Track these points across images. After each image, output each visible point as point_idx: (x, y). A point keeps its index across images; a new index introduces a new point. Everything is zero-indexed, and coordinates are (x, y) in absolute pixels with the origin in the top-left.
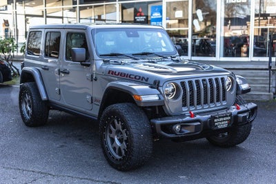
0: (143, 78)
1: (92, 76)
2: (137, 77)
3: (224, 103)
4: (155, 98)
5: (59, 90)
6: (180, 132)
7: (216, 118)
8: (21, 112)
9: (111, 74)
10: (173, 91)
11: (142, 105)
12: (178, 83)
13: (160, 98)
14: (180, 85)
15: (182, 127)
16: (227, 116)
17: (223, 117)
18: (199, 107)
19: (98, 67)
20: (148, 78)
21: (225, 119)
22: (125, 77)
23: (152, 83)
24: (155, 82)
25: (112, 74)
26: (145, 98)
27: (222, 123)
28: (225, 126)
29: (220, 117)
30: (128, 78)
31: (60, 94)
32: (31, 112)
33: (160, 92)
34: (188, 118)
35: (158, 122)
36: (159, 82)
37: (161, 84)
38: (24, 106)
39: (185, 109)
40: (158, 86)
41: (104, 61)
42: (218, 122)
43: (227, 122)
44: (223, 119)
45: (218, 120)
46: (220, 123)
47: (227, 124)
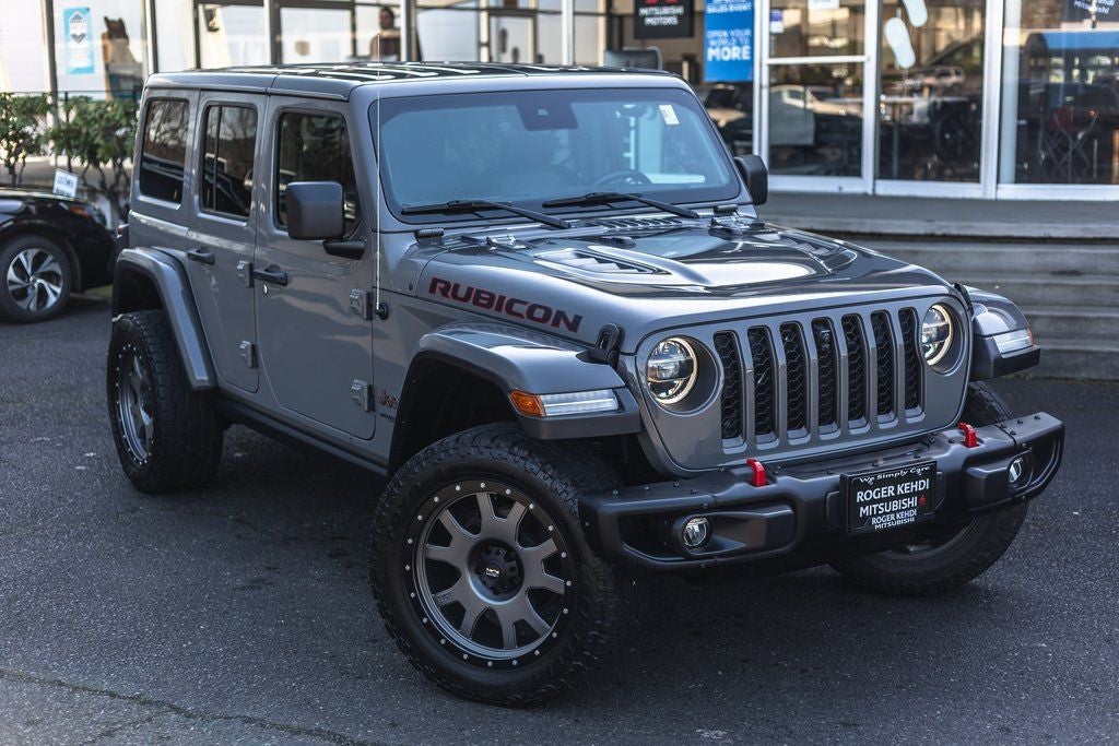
0: (561, 315)
1: (370, 297)
2: (539, 313)
3: (915, 417)
4: (605, 403)
5: (254, 348)
6: (708, 544)
7: (865, 487)
8: (118, 430)
9: (438, 296)
10: (684, 370)
11: (545, 436)
12: (706, 337)
13: (621, 406)
14: (711, 345)
15: (713, 525)
16: (912, 478)
17: (895, 482)
18: (798, 438)
19: (392, 262)
20: (578, 319)
21: (904, 488)
22: (492, 311)
23: (593, 338)
24: (604, 335)
25: (444, 293)
26: (556, 407)
27: (895, 505)
28: (909, 517)
29: (878, 484)
30: (503, 314)
31: (255, 364)
32: (149, 434)
33: (623, 374)
34: (739, 489)
35: (613, 506)
36: (621, 336)
37: (628, 346)
38: (126, 410)
39: (733, 447)
40: (617, 351)
41: (417, 235)
42: (873, 501)
43: (914, 502)
44: (895, 491)
45: (873, 494)
46: (883, 507)
47: (915, 512)
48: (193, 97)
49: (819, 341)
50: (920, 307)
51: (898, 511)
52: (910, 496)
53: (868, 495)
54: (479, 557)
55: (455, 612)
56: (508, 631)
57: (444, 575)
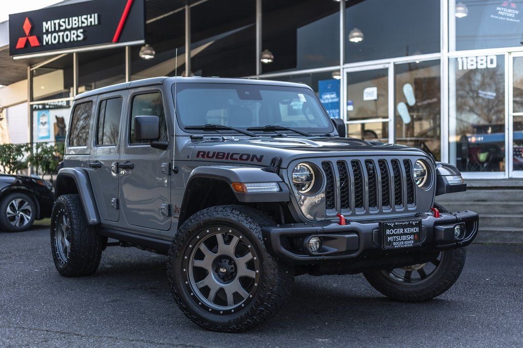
0: (254, 156)
1: (170, 165)
2: (245, 157)
3: (412, 207)
4: (274, 188)
5: (117, 201)
6: (319, 250)
7: (390, 228)
8: (54, 249)
9: (200, 158)
10: (309, 179)
11: (247, 200)
12: (318, 163)
13: (281, 190)
14: (321, 167)
15: (323, 240)
16: (411, 226)
17: (404, 227)
18: (359, 211)
19: (180, 148)
20: (262, 157)
21: (407, 230)
22: (224, 160)
23: (268, 164)
24: (274, 161)
25: (203, 156)
27: (404, 238)
28: (410, 244)
29: (396, 227)
30: (229, 160)
31: (118, 208)
32: (69, 250)
33: (282, 177)
34: (334, 226)
35: (277, 230)
36: (281, 161)
37: (284, 165)
38: (59, 239)
39: (331, 213)
40: (279, 167)
41: (192, 138)
42: (394, 235)
43: (412, 237)
44: (404, 231)
45: (393, 232)
46: (398, 238)
47: (413, 242)
48: (94, 99)
49: (368, 170)
50: (413, 159)
51: (405, 240)
52: (410, 234)
53: (391, 232)
54: (217, 264)
55: (206, 291)
56: (230, 298)
57: (201, 274)
